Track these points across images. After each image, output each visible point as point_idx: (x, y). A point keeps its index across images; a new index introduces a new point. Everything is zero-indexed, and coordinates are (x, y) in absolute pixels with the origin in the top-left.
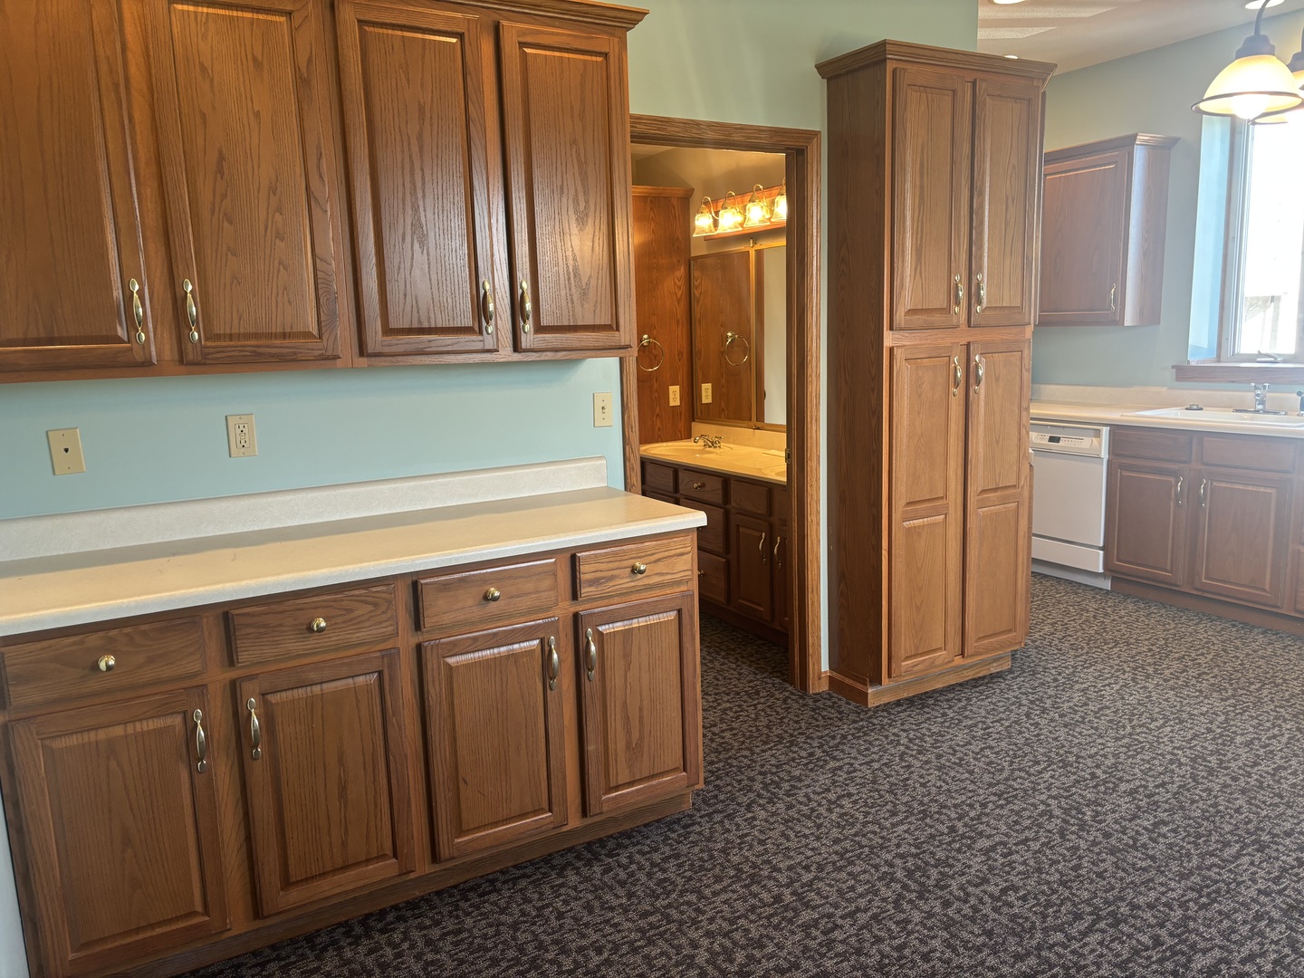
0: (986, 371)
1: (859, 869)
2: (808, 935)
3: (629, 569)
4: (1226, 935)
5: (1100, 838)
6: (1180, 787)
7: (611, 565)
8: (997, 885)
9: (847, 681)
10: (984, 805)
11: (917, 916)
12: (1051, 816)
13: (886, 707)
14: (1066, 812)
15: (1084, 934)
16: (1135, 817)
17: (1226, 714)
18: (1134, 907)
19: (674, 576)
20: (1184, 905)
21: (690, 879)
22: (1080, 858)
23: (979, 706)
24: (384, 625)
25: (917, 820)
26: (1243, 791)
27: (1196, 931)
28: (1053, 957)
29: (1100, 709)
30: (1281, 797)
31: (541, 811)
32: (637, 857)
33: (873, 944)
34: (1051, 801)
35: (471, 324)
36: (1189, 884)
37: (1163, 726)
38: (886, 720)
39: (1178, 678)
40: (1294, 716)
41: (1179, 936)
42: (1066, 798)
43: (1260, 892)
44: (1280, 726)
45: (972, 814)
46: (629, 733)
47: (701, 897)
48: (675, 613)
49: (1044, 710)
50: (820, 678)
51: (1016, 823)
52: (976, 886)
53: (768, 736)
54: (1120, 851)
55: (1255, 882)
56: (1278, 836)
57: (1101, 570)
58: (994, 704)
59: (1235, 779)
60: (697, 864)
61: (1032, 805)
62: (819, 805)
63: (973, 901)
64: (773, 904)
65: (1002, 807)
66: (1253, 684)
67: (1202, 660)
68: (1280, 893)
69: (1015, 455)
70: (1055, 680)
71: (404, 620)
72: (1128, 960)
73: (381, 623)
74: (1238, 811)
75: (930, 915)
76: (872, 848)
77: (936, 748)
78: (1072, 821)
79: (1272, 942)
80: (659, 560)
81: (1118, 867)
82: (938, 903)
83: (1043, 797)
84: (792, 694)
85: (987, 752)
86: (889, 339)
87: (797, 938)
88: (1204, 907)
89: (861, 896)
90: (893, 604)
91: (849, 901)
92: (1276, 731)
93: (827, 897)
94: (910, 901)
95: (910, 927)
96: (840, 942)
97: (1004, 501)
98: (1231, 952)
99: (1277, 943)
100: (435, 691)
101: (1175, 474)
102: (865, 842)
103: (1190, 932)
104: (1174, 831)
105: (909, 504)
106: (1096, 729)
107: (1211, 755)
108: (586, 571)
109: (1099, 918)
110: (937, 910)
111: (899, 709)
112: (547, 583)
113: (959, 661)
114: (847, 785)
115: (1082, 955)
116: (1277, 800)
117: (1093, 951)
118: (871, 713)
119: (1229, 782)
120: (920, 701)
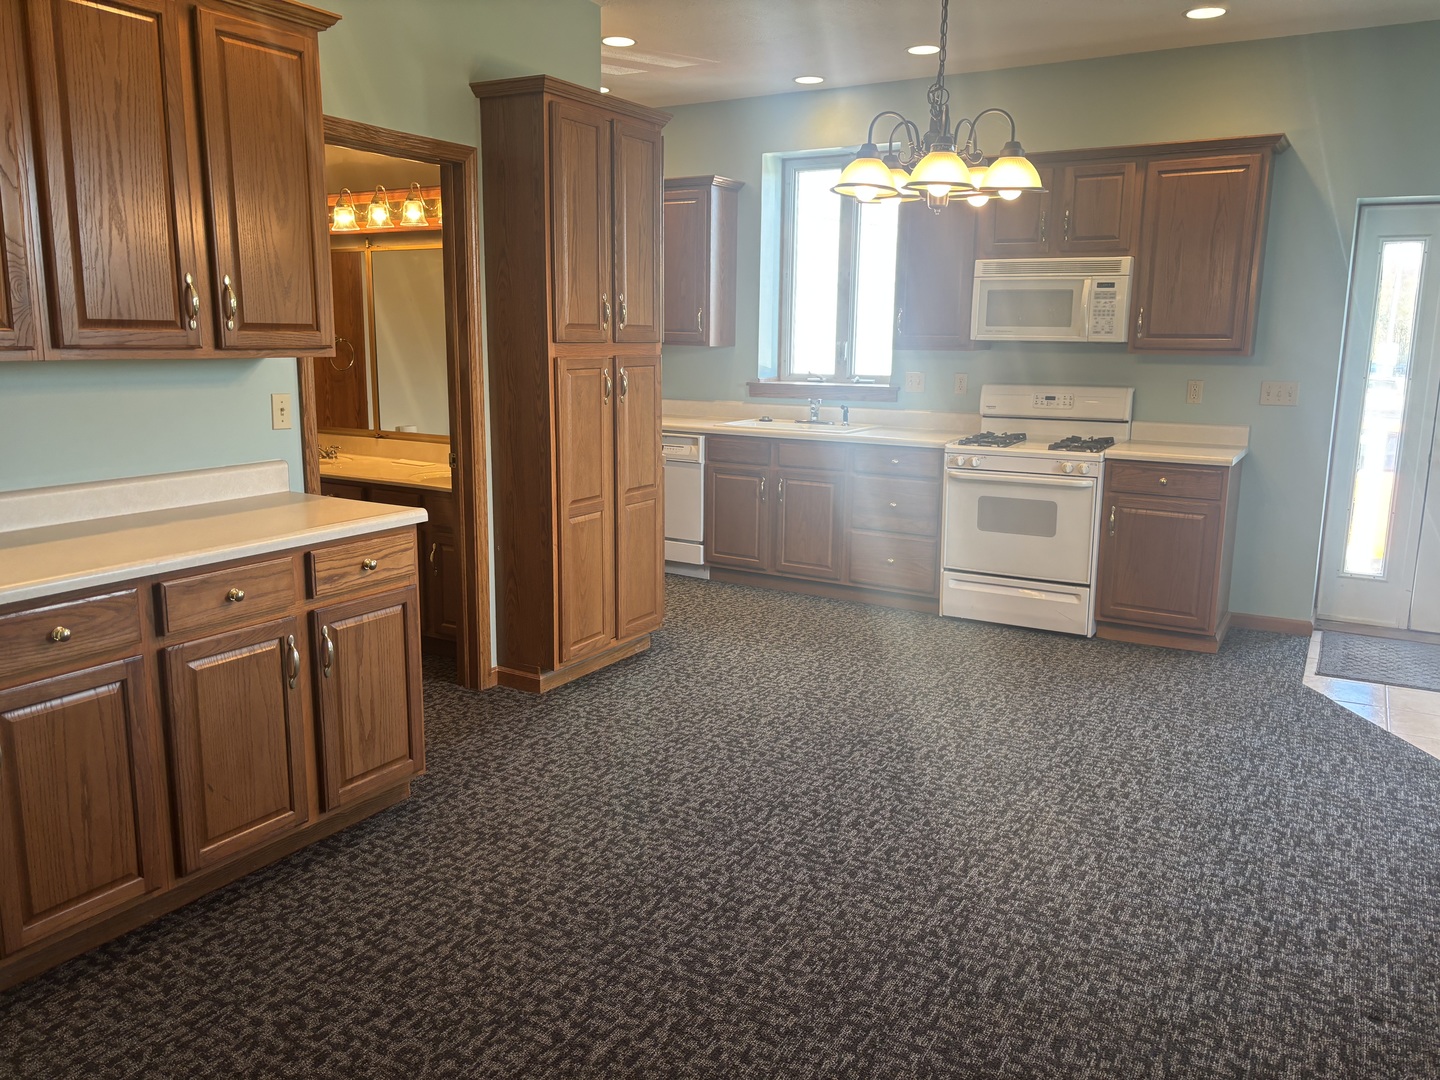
0: (629, 384)
1: (585, 813)
2: (562, 866)
3: (360, 566)
4: (857, 801)
5: (758, 757)
6: (802, 714)
7: (343, 563)
8: (695, 801)
9: (517, 673)
10: (667, 750)
11: (643, 835)
12: (719, 749)
13: (556, 691)
14: (728, 744)
15: (767, 819)
16: (777, 739)
17: (819, 660)
18: (794, 796)
19: (400, 571)
20: (826, 789)
21: (438, 848)
22: (748, 772)
23: (637, 681)
24: (127, 631)
25: (618, 769)
26: (844, 711)
27: (838, 802)
28: (751, 839)
29: (730, 669)
30: (869, 711)
31: (284, 810)
32: (378, 842)
33: (617, 859)
34: (715, 739)
35: (173, 319)
36: (826, 775)
37: (778, 675)
38: (561, 701)
39: (779, 640)
40: (864, 656)
41: (828, 808)
42: (726, 734)
43: (871, 772)
44: (856, 664)
45: (660, 758)
46: (362, 725)
47: (455, 859)
48: (400, 607)
49: (688, 676)
50: (490, 675)
51: (695, 758)
52: (681, 805)
53: (458, 730)
54: (774, 763)
55: (866, 766)
56: (873, 735)
57: (702, 563)
58: (647, 676)
59: (836, 704)
60: (439, 836)
61: (703, 743)
62: (530, 773)
63: (682, 815)
64: (522, 851)
65: (680, 749)
66: (831, 638)
67: (792, 625)
68: (884, 770)
69: (653, 457)
70: (690, 652)
71: (146, 625)
72: (800, 829)
73: (124, 629)
74: (844, 724)
75: (653, 831)
76: (589, 796)
77: (613, 715)
78: (735, 749)
79: (887, 800)
80: (386, 556)
81: (776, 774)
82: (656, 822)
83: (709, 737)
84: (465, 692)
85: (655, 712)
86: (552, 351)
87: (554, 869)
88: (839, 787)
89: (593, 830)
90: (563, 593)
91: (585, 835)
92: (854, 668)
93: (567, 837)
94: (634, 826)
95: (641, 842)
96: (590, 863)
97: (645, 498)
98: (863, 811)
99: (889, 800)
100: (179, 697)
101: (758, 475)
102: (581, 793)
103: (835, 804)
104: (806, 743)
105: (574, 502)
106: (732, 684)
107: (816, 690)
108: (321, 568)
109: (774, 808)
110: (657, 827)
111: (569, 691)
112: (284, 582)
113: (614, 643)
114: (548, 754)
115: (769, 833)
116: (866, 713)
117: (775, 828)
118: (545, 698)
119: (833, 706)
120: (586, 681)
